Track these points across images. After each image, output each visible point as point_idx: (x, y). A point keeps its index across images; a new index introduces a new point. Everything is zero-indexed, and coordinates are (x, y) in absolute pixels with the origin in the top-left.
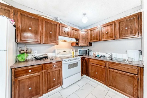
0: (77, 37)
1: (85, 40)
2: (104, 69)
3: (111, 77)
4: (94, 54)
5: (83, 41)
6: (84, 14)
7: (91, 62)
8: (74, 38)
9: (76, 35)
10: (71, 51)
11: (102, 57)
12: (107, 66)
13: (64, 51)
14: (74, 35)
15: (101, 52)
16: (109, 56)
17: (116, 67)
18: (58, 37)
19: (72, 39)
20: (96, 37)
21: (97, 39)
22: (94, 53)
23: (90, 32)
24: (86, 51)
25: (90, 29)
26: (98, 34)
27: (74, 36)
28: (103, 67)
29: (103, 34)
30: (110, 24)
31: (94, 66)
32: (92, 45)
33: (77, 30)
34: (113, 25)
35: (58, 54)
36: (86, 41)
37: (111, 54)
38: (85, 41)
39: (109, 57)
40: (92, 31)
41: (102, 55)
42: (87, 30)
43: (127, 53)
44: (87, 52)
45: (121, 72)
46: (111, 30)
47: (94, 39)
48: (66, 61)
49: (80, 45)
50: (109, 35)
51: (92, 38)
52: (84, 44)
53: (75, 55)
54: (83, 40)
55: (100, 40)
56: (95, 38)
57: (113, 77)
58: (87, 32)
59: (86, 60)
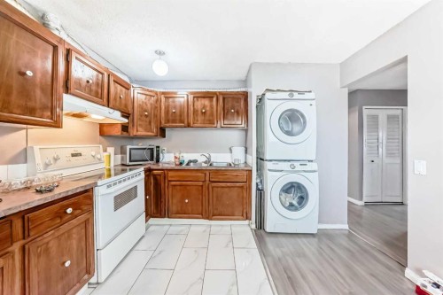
0: (126, 106)
1: (148, 120)
2: (202, 186)
3: (215, 199)
4: (176, 157)
5: (142, 121)
6: (160, 53)
7: (172, 177)
8: (118, 110)
9: (123, 102)
10: (99, 153)
11: (192, 164)
12: (207, 179)
13: (73, 155)
14: (118, 99)
15: (187, 153)
16: (205, 159)
17: (221, 178)
18: (60, 99)
19: (111, 111)
20: (181, 116)
21: (182, 121)
22: (177, 155)
23: (163, 99)
24: (152, 150)
25: (163, 93)
26: (186, 110)
27: (118, 104)
28: (201, 183)
29: (195, 112)
30: (208, 96)
31: (178, 187)
32: (163, 136)
33: (127, 87)
34: (215, 99)
35: (47, 165)
36: (152, 124)
37: (207, 156)
38: (150, 122)
39: (205, 162)
40: (171, 100)
41: (192, 159)
42: (156, 93)
43: (231, 152)
44: (154, 155)
45: (229, 184)
46: (211, 107)
47: (174, 121)
48: (108, 187)
49: (133, 132)
50: (207, 118)
51: (170, 117)
52: (146, 130)
53: (112, 165)
54: (144, 118)
55: (189, 126)
56: (178, 118)
57: (217, 197)
58: (155, 98)
59: (155, 176)
